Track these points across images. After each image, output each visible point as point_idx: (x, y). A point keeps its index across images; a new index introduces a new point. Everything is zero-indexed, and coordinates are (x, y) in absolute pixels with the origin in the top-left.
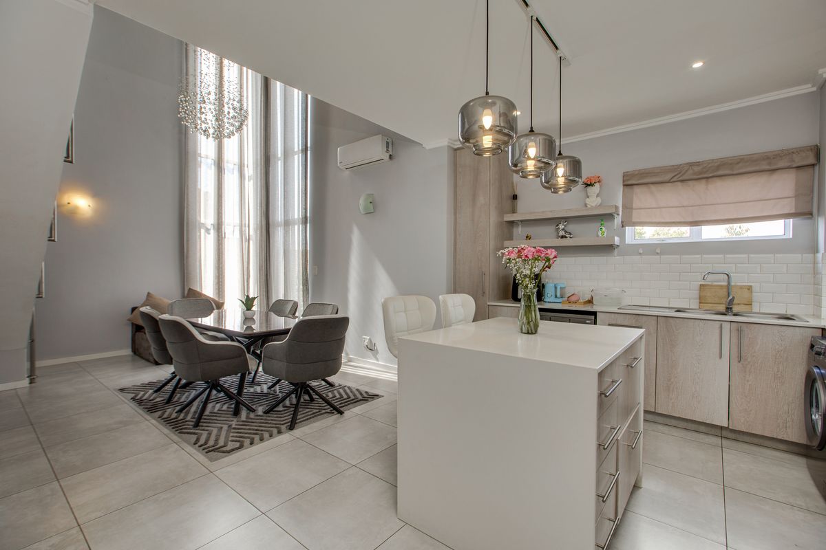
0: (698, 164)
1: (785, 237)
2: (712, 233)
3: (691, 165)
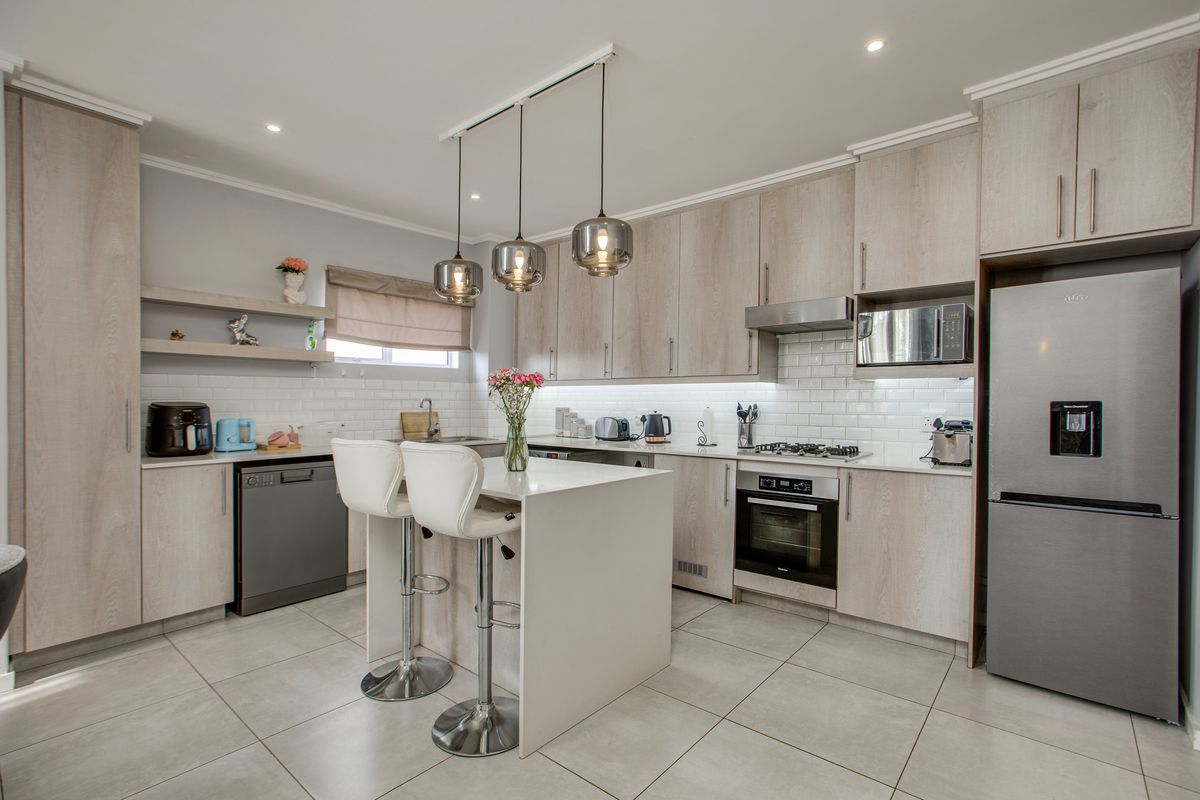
0: (402, 280)
1: (447, 367)
2: (402, 357)
3: (395, 279)
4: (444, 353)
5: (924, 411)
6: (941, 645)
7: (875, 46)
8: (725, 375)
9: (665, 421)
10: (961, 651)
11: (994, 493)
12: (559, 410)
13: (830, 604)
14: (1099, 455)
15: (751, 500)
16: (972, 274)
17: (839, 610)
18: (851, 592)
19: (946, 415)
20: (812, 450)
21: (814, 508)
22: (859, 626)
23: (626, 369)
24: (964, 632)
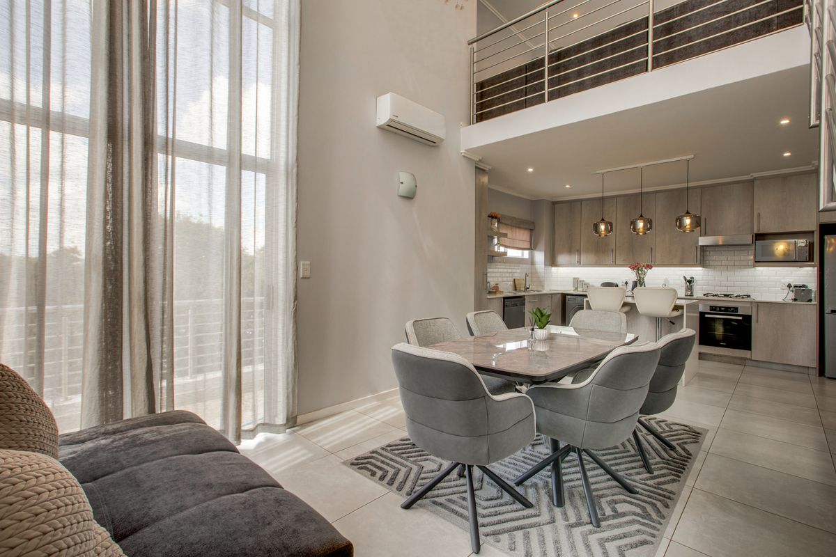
1: (522, 258)
4: (520, 251)
5: (782, 281)
6: (802, 370)
8: (682, 264)
10: (811, 371)
11: (827, 310)
12: (574, 279)
13: (748, 356)
15: (706, 316)
16: (813, 227)
17: (753, 359)
18: (759, 350)
19: (793, 282)
21: (741, 318)
22: (761, 364)
23: (624, 260)
24: (814, 363)
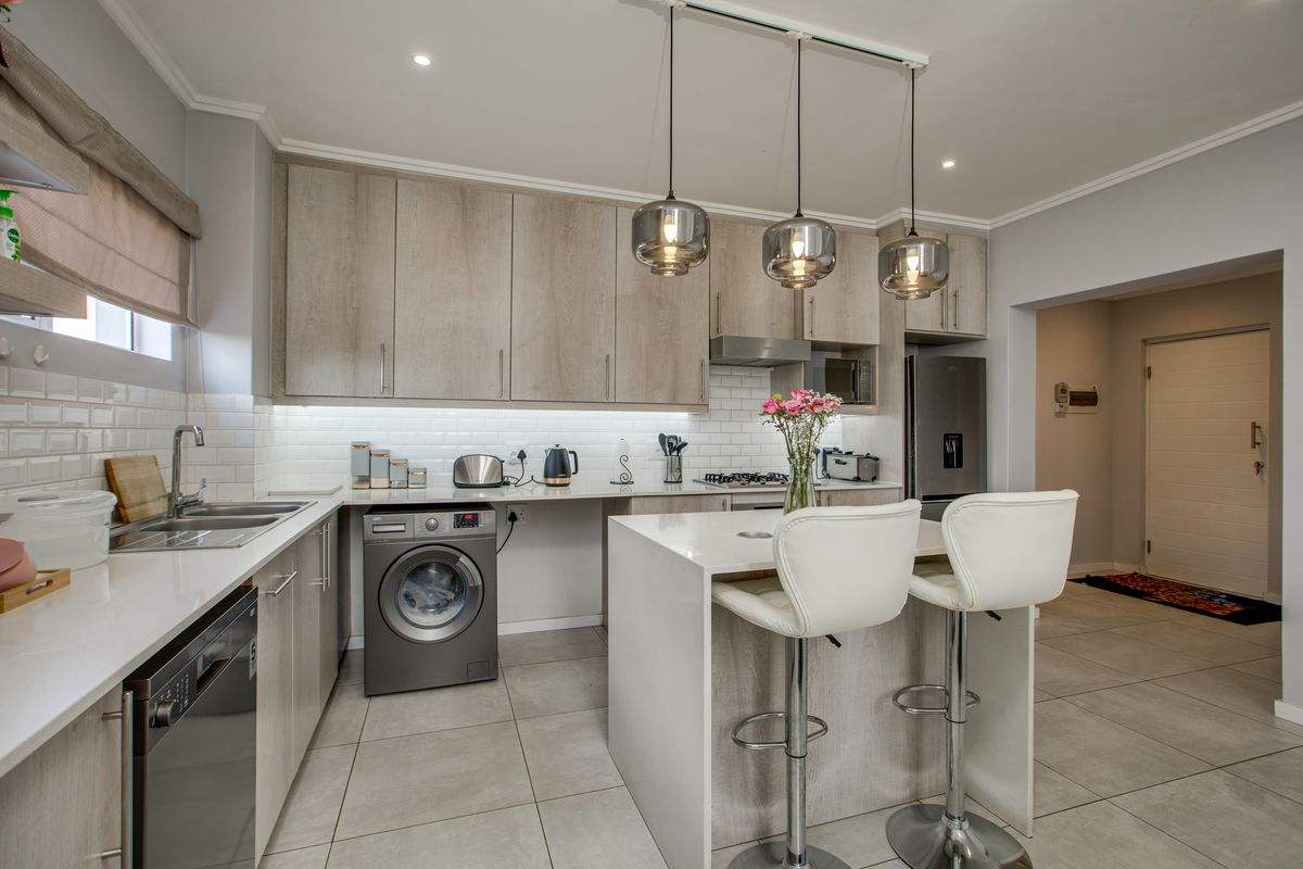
7: (948, 164)
8: (674, 404)
9: (571, 457)
14: (961, 466)
20: (754, 478)
23: (535, 388)
